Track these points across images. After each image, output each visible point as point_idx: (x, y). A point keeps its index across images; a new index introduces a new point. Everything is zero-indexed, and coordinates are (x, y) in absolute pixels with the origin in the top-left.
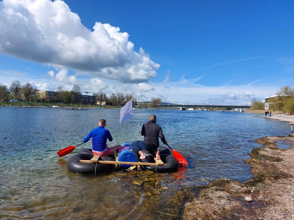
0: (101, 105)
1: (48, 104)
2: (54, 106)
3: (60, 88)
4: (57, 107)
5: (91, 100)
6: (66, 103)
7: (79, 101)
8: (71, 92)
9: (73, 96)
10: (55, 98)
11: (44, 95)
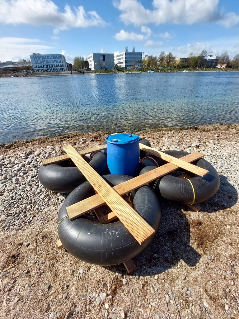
0: (221, 68)
1: (180, 69)
2: (185, 71)
3: (192, 54)
4: (187, 71)
5: (213, 64)
6: (193, 67)
7: (203, 65)
8: (198, 57)
9: (199, 61)
10: (186, 64)
11: (179, 62)
